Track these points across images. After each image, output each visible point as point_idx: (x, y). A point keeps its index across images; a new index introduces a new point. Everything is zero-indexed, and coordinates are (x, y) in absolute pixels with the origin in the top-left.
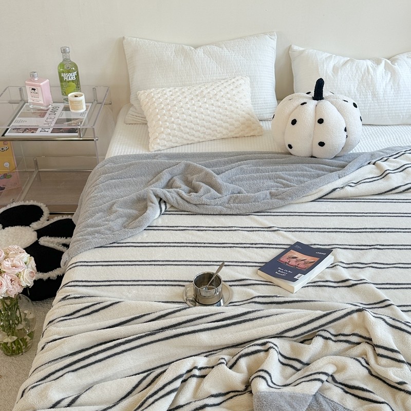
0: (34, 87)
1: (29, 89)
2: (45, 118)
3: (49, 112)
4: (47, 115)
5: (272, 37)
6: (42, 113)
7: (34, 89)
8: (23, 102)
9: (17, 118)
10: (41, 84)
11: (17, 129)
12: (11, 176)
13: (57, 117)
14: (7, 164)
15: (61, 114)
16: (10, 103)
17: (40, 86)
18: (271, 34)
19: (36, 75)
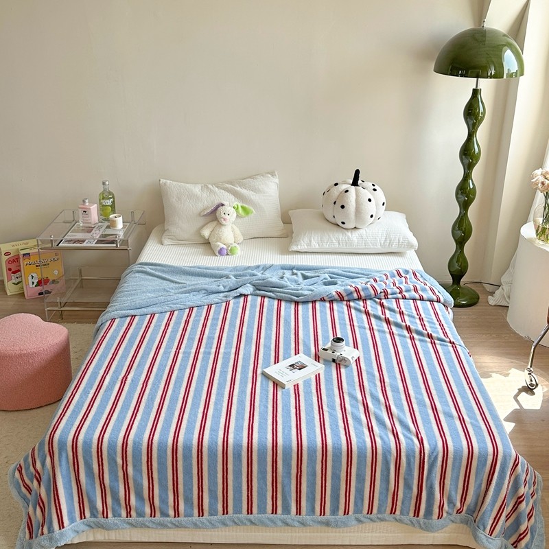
0: (85, 210)
1: (81, 211)
2: (91, 233)
3: (94, 229)
4: (93, 231)
6: (89, 230)
7: (85, 212)
8: (74, 222)
9: (69, 234)
10: (91, 207)
11: (69, 241)
12: (58, 282)
13: (101, 233)
14: (56, 272)
15: (105, 231)
16: (64, 222)
17: (90, 209)
18: (273, 174)
19: (87, 201)
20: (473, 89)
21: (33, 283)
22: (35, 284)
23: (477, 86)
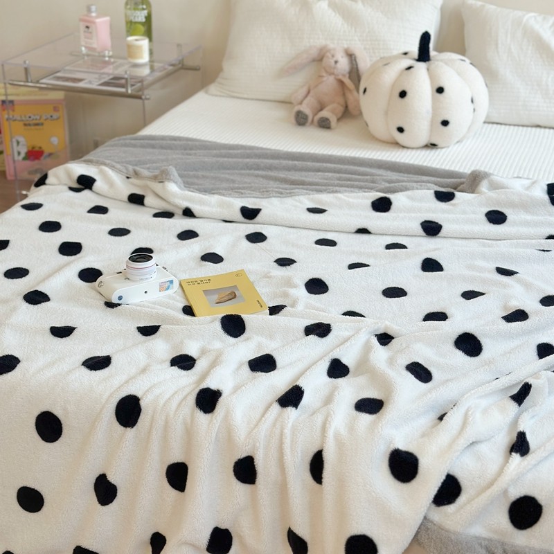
0: (88, 24)
1: (82, 27)
7: (87, 27)
10: (98, 20)
14: (55, 140)
17: (94, 23)
19: (93, 8)
21: (19, 153)
22: (23, 155)
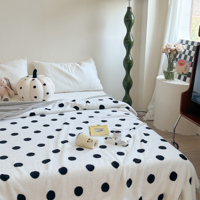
5: (25, 60)
18: (24, 58)
20: (128, 7)
23: (129, 5)
